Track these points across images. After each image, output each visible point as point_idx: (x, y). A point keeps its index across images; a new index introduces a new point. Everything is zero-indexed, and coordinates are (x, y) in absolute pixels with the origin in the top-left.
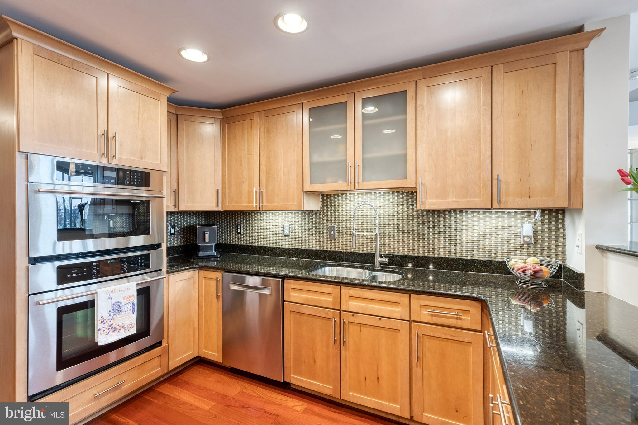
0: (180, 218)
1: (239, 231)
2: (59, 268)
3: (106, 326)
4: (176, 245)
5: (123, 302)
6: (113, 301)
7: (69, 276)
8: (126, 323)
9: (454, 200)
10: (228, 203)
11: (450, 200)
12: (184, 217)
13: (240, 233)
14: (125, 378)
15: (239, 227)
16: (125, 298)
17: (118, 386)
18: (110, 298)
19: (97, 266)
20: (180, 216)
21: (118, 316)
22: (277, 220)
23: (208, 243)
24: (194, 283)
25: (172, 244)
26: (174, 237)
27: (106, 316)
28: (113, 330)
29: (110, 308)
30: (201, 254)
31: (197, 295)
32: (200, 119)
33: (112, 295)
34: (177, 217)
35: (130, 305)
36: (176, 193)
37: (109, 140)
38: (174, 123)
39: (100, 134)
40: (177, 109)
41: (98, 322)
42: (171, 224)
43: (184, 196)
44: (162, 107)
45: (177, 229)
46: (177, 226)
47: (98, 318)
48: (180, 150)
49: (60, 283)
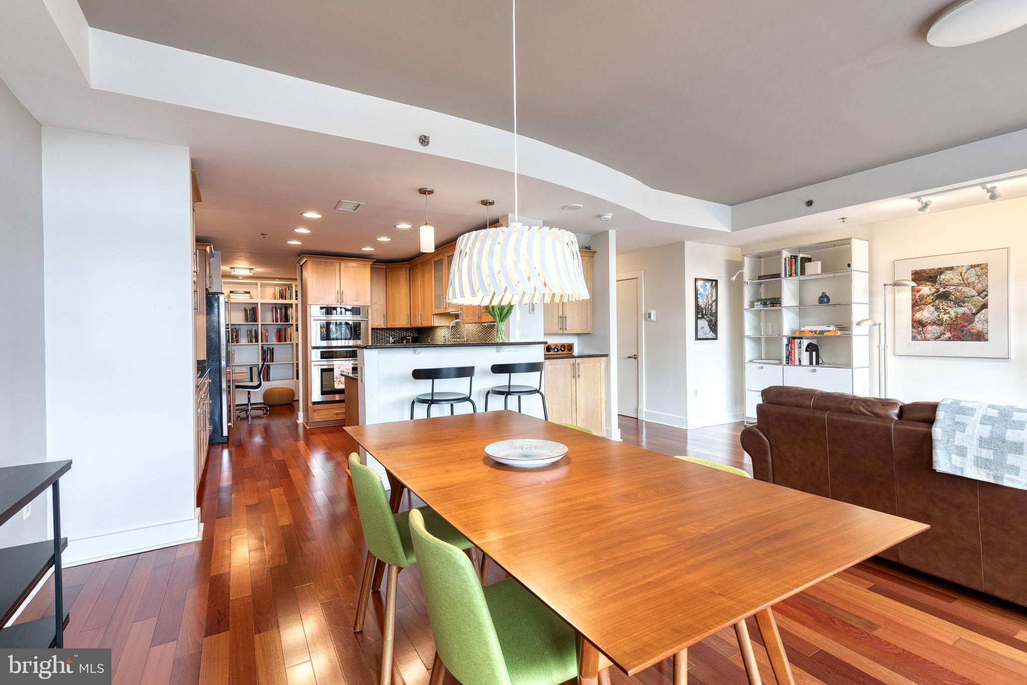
2: (321, 352)
3: (336, 380)
5: (345, 371)
6: (341, 370)
7: (325, 356)
9: (470, 318)
10: (413, 322)
12: (401, 332)
15: (429, 339)
16: (346, 369)
18: (339, 368)
19: (336, 353)
20: (399, 331)
21: (343, 377)
27: (338, 376)
28: (339, 383)
29: (339, 373)
32: (397, 270)
33: (341, 367)
34: (397, 332)
36: (386, 317)
37: (341, 293)
38: (385, 272)
39: (337, 292)
40: (386, 266)
41: (335, 378)
42: (392, 336)
43: (390, 318)
44: (367, 272)
45: (396, 340)
46: (397, 337)
47: (335, 376)
48: (388, 290)
49: (322, 358)
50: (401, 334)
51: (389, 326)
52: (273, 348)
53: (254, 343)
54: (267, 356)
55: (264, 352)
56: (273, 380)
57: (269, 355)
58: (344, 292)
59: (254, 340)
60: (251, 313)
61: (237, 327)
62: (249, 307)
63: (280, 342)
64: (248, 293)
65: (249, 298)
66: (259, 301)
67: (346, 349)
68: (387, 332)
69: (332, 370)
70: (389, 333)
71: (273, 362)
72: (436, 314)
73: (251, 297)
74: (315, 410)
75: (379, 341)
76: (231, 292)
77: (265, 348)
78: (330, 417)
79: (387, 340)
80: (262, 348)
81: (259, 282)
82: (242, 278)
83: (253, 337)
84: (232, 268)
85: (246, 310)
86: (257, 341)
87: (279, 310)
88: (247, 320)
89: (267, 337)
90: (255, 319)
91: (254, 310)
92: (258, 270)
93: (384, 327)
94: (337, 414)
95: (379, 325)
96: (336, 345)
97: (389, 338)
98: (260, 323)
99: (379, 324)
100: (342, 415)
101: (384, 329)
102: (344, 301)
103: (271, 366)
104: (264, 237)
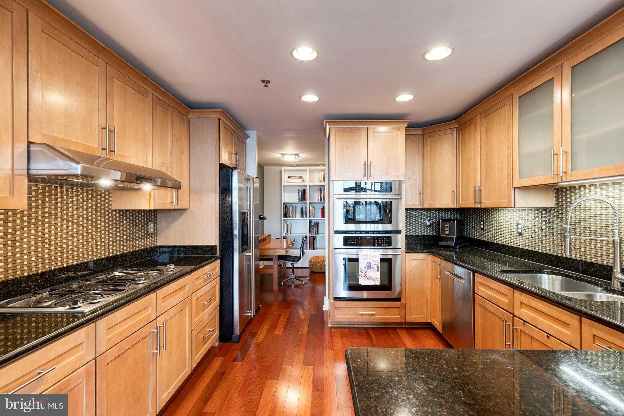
0: (436, 214)
1: (482, 226)
2: (345, 238)
3: (363, 274)
4: (432, 235)
5: (372, 263)
6: (367, 261)
7: (348, 242)
8: (374, 277)
10: (461, 202)
12: (439, 213)
13: (482, 229)
14: (376, 311)
15: (482, 223)
16: (373, 261)
17: (373, 315)
18: (365, 259)
19: (361, 239)
20: (436, 212)
21: (369, 271)
22: (512, 218)
23: (448, 235)
24: (427, 264)
25: (429, 233)
26: (430, 228)
27: (363, 269)
28: (366, 278)
29: (365, 265)
30: (441, 243)
31: (430, 274)
32: (439, 133)
33: (366, 257)
34: (433, 213)
35: (376, 266)
36: (422, 194)
37: (368, 167)
38: (421, 141)
39: (363, 163)
40: (423, 130)
41: (359, 271)
42: (427, 218)
43: (428, 196)
44: (401, 136)
45: (433, 222)
46: (433, 219)
47: (359, 269)
48: (425, 161)
49: (345, 245)
50: (439, 215)
51: (426, 206)
52: (318, 223)
53: (304, 218)
54: (314, 229)
55: (311, 226)
56: (319, 248)
57: (315, 229)
58: (372, 163)
59: (304, 216)
60: (303, 195)
61: (294, 205)
62: (301, 189)
63: (323, 218)
64: (301, 177)
65: (301, 181)
66: (308, 183)
67: (375, 235)
68: (421, 213)
69: (356, 260)
70: (424, 214)
71: (318, 234)
72: (519, 188)
73: (303, 181)
74: (336, 308)
75: (412, 223)
76: (289, 177)
77: (313, 222)
78: (353, 318)
79: (421, 222)
80: (310, 222)
81: (308, 168)
82: (295, 165)
83: (304, 214)
84: (283, 155)
85: (299, 191)
86: (306, 217)
87: (322, 191)
88: (299, 199)
89: (314, 213)
90: (305, 199)
91: (305, 191)
92: (304, 156)
93: (420, 207)
94: (362, 315)
95: (413, 205)
97: (424, 220)
98: (308, 202)
99: (414, 203)
100: (367, 317)
101: (418, 209)
102: (372, 175)
103: (318, 237)
104: (266, 86)
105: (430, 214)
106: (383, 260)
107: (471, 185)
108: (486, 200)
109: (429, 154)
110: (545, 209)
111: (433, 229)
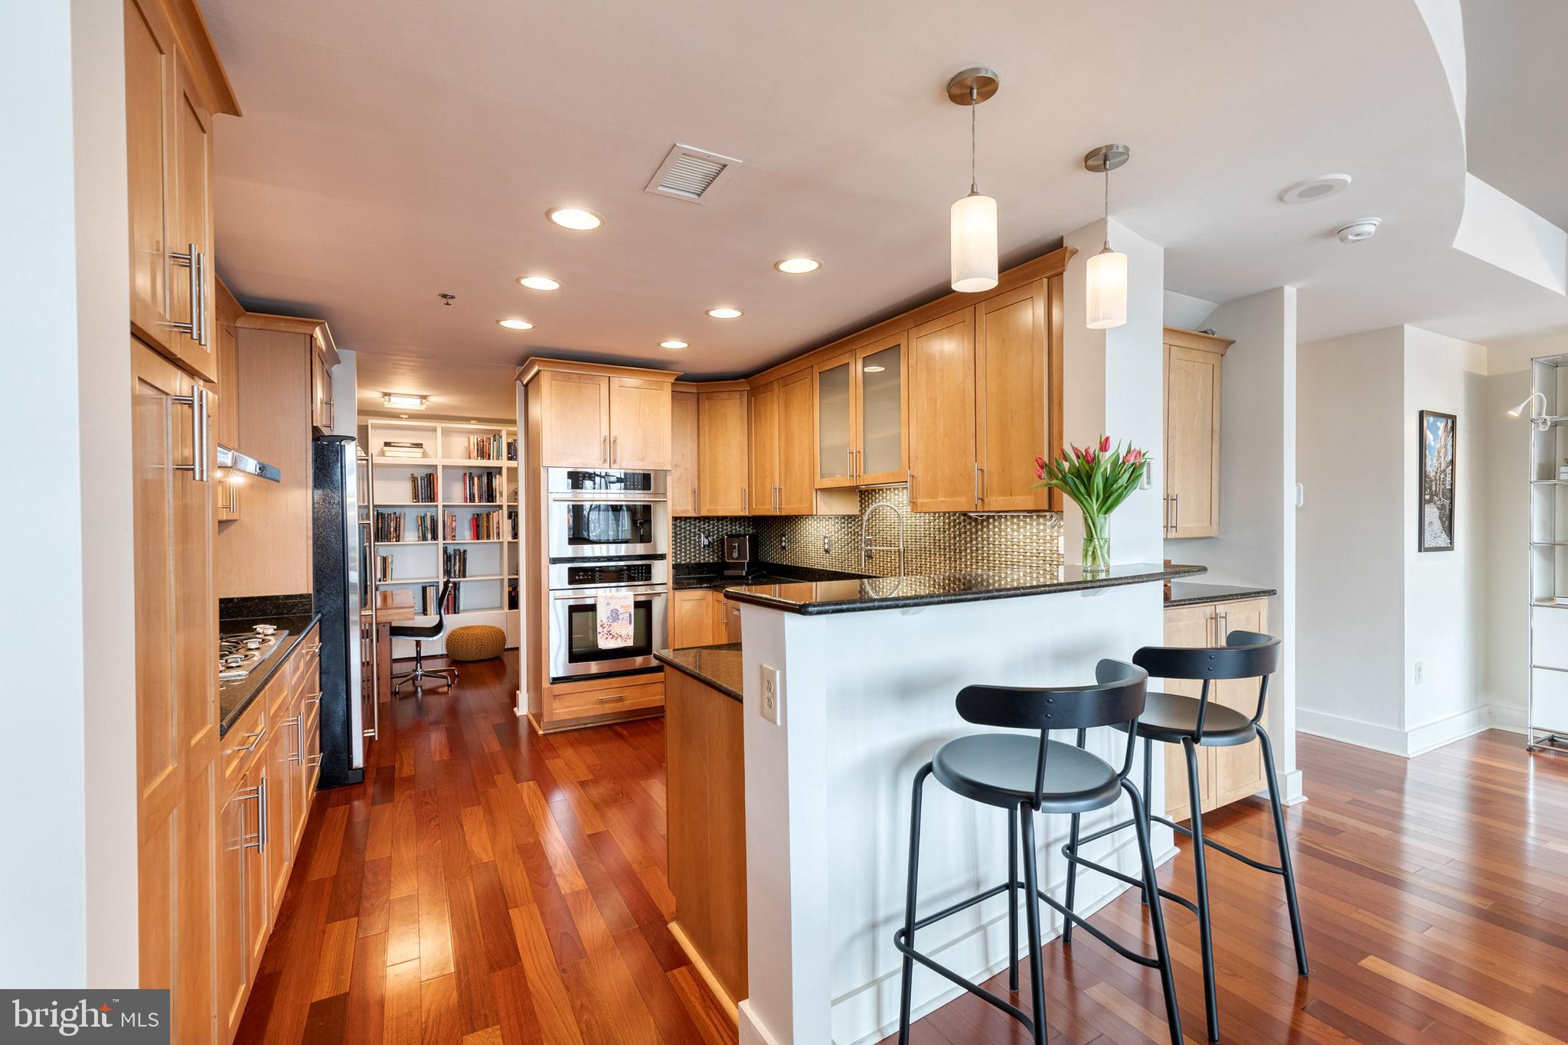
0: (718, 526)
1: (783, 544)
2: (570, 569)
3: (605, 630)
4: (711, 561)
5: (621, 610)
6: (612, 607)
7: (577, 578)
8: (623, 633)
9: (943, 499)
10: (756, 506)
11: (939, 499)
12: (722, 524)
13: (784, 548)
14: (626, 693)
15: (784, 539)
16: (622, 606)
17: (620, 699)
18: (608, 604)
19: (600, 571)
20: (718, 522)
21: (615, 624)
22: (817, 530)
23: (737, 559)
24: (707, 606)
25: (707, 559)
26: (708, 550)
27: (605, 621)
28: (611, 636)
29: (609, 615)
30: (727, 573)
31: (711, 622)
32: (723, 395)
33: (610, 601)
34: (713, 524)
35: (627, 615)
36: (697, 494)
37: (610, 445)
38: (695, 404)
39: (602, 439)
40: (699, 388)
41: (598, 626)
42: (704, 533)
43: (706, 497)
44: (666, 396)
45: (713, 539)
46: (713, 535)
47: (598, 622)
48: (701, 439)
49: (570, 583)
50: (722, 528)
51: (704, 513)
52: (465, 551)
53: (430, 542)
54: (455, 565)
55: (448, 559)
56: (465, 611)
57: (457, 564)
58: (618, 441)
59: (429, 536)
60: (425, 486)
61: (398, 511)
62: (420, 474)
63: (478, 539)
64: (419, 446)
65: (420, 455)
66: (438, 460)
67: (622, 563)
68: (695, 524)
69: (592, 608)
70: (699, 526)
71: (464, 576)
72: (820, 489)
73: (425, 455)
74: (555, 696)
75: (680, 542)
76: (387, 444)
77: (450, 550)
78: (586, 710)
79: (695, 540)
80: (445, 550)
81: (439, 426)
83: (429, 530)
84: (386, 394)
85: (414, 479)
86: (435, 537)
87: (476, 479)
88: (416, 497)
89: (453, 530)
90: (432, 497)
91: (430, 479)
92: (438, 400)
93: (694, 515)
94: (602, 702)
95: (683, 512)
96: (600, 555)
97: (700, 537)
98: (440, 503)
99: (684, 508)
100: (612, 705)
101: (690, 518)
102: (618, 460)
103: (461, 584)
104: (447, 304)
105: (708, 526)
106: (638, 605)
107: (768, 481)
108: (786, 504)
109: (707, 429)
110: (850, 517)
111: (713, 551)
